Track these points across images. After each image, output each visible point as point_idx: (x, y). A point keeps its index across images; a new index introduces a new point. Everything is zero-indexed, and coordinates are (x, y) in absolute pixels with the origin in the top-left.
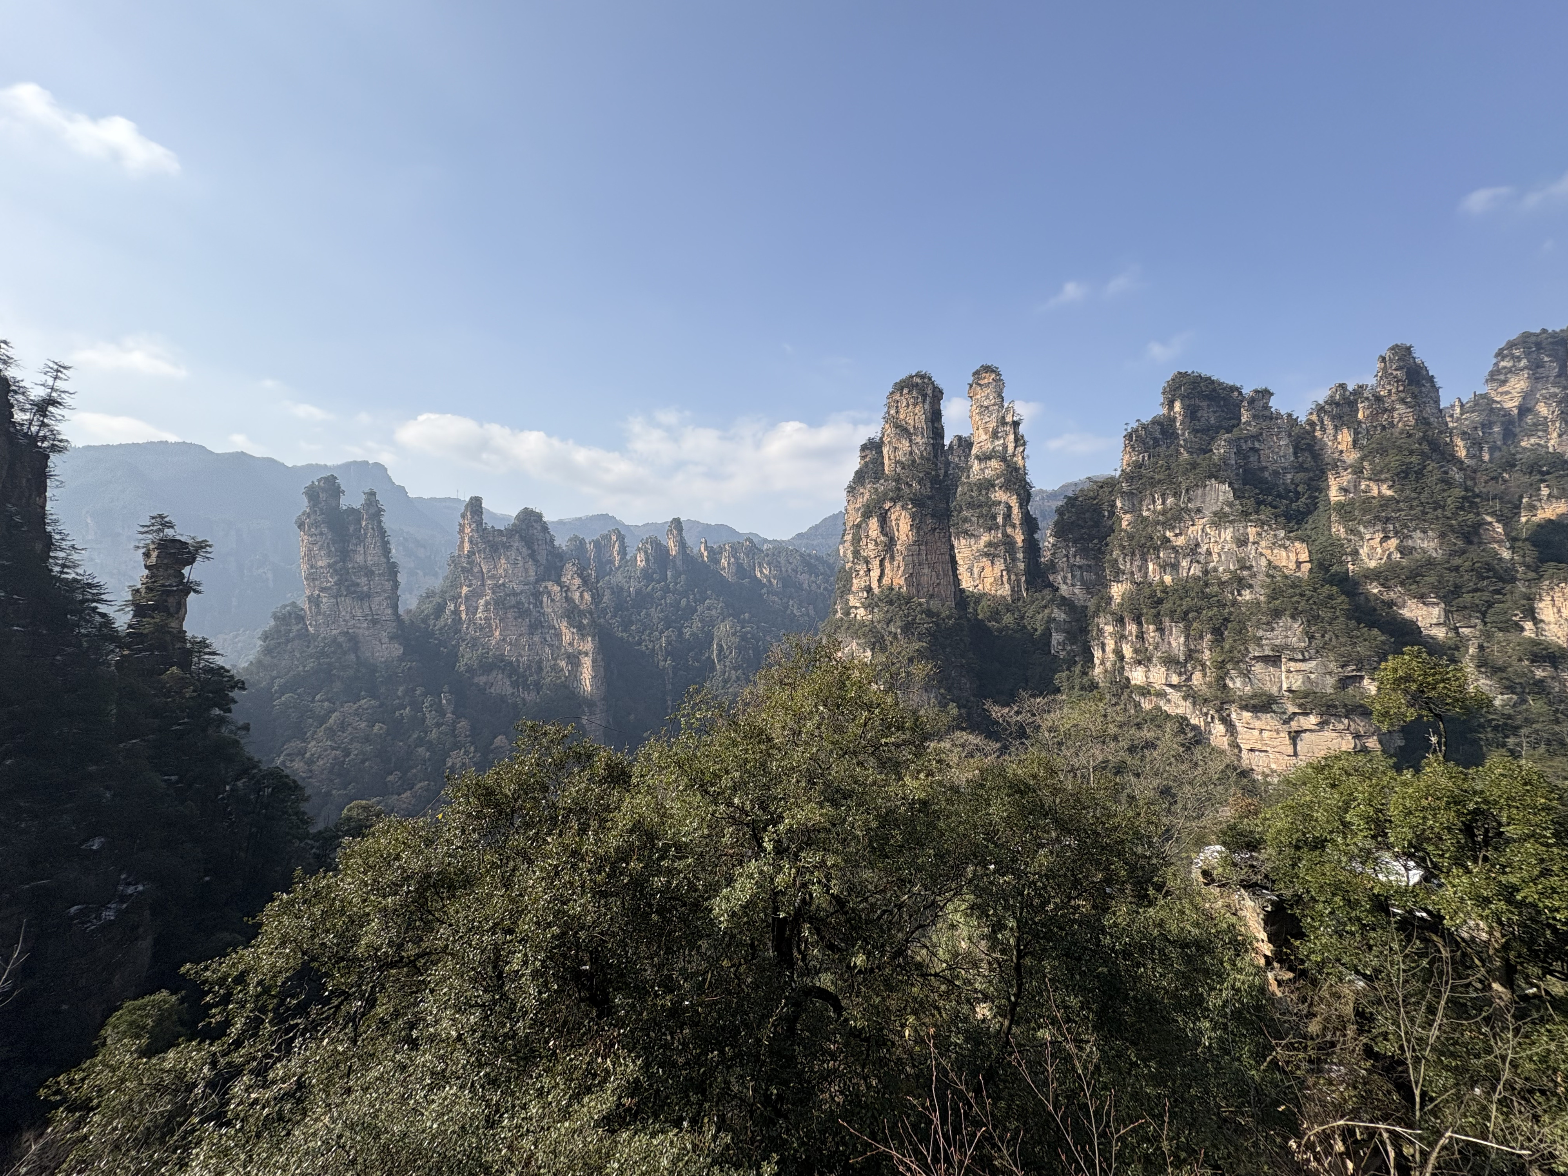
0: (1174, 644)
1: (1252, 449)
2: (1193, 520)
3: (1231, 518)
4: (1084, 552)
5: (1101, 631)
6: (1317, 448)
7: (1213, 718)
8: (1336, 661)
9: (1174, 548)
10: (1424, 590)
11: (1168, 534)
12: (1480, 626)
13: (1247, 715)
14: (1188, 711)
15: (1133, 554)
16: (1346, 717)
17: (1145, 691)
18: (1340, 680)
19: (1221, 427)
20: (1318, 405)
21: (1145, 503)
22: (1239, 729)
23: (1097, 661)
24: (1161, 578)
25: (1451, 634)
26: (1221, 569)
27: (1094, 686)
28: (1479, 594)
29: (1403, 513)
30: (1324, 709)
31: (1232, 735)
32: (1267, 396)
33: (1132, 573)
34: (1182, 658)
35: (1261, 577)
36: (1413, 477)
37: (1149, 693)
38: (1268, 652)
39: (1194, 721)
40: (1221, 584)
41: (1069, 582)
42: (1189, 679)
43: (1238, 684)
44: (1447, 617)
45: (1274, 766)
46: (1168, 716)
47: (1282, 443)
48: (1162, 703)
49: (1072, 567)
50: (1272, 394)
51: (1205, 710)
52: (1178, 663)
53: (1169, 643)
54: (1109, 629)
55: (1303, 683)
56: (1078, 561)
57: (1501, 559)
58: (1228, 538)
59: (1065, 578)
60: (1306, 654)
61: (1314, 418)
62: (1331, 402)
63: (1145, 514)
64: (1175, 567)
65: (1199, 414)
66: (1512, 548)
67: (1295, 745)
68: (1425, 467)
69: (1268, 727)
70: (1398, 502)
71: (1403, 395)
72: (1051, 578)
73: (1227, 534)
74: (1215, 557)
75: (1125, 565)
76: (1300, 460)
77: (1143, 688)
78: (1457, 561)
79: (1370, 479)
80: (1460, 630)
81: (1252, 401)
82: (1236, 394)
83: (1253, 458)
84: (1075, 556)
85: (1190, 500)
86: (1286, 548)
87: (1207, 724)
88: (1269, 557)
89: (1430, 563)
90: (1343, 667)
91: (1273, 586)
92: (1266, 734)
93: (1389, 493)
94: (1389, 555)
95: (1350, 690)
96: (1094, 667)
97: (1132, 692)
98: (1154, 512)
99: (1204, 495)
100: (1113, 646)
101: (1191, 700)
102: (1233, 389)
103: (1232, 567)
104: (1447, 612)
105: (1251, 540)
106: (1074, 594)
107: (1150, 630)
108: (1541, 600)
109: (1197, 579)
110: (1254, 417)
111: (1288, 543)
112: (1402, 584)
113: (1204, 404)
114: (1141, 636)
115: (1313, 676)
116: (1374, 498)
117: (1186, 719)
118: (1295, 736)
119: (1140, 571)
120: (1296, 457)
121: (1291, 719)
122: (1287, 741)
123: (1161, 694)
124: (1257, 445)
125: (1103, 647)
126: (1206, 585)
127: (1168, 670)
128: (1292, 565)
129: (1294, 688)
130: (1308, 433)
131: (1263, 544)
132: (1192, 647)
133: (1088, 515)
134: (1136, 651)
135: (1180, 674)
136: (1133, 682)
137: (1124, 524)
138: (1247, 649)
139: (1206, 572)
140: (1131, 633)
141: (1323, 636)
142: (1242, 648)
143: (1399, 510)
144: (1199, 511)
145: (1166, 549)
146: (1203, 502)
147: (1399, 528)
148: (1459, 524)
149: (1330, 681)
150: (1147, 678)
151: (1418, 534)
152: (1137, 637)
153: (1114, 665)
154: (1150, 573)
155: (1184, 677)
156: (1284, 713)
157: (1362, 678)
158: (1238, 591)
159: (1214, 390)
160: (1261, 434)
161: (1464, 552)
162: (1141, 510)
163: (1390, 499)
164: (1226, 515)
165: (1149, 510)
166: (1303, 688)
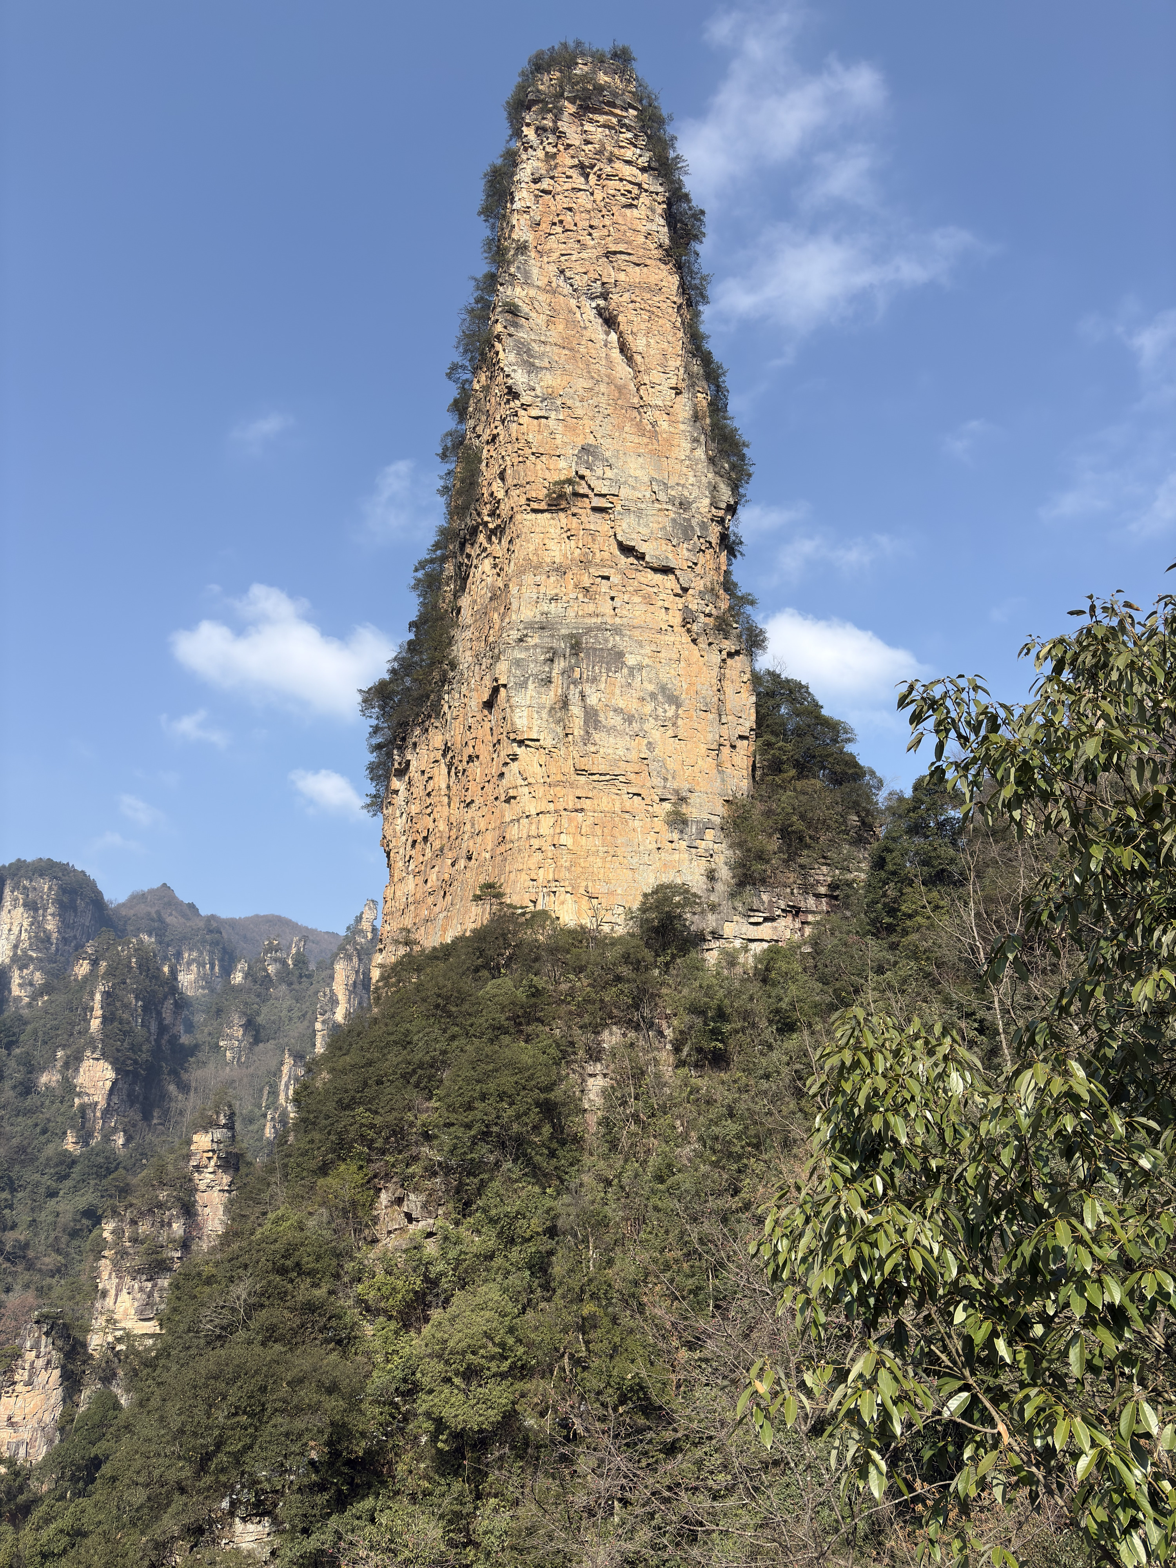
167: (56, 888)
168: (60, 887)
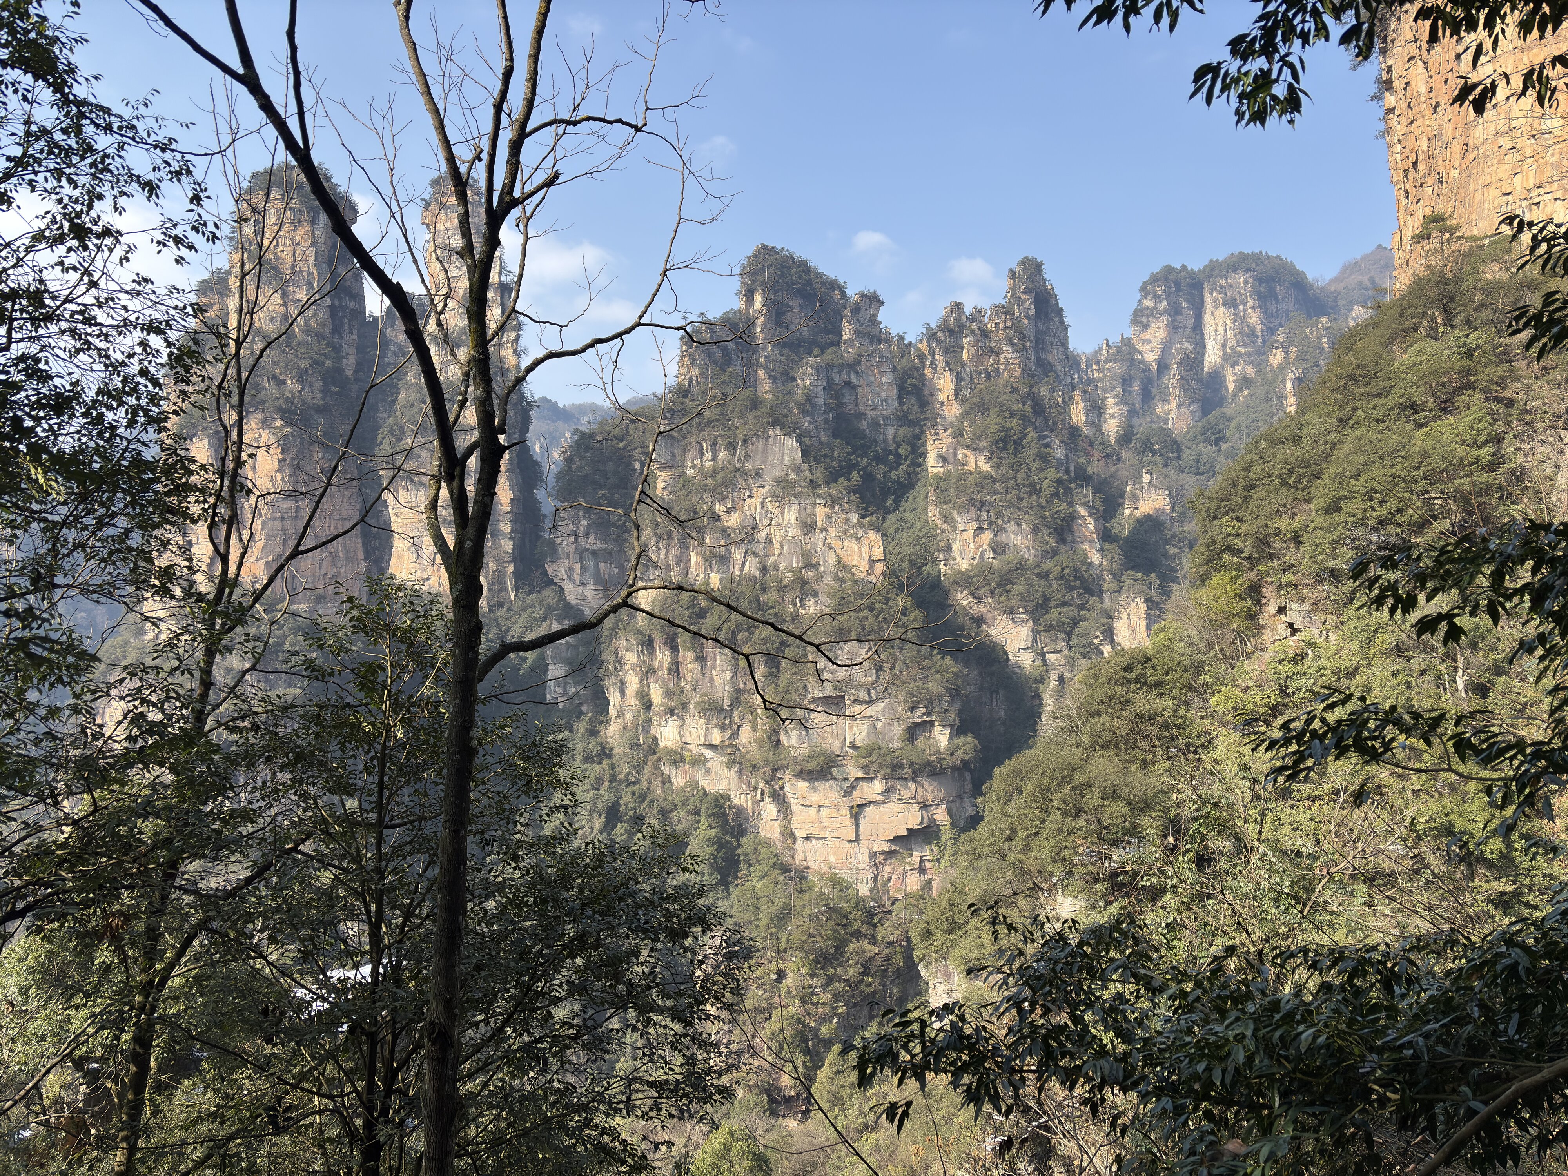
0: (718, 681)
1: (848, 384)
2: (750, 490)
3: (799, 489)
4: (601, 526)
5: (619, 660)
6: (926, 392)
7: (762, 794)
8: (906, 701)
9: (724, 530)
10: (1014, 603)
11: (719, 508)
12: (1066, 652)
13: (802, 785)
14: (733, 785)
15: (670, 536)
16: (914, 780)
17: (678, 758)
18: (909, 728)
19: (814, 343)
20: (929, 329)
21: (689, 455)
22: (794, 807)
23: (613, 712)
24: (707, 576)
25: (1038, 662)
26: (782, 567)
27: (605, 753)
28: (1066, 609)
29: (998, 497)
30: (889, 771)
31: (785, 818)
32: (875, 306)
33: (668, 568)
34: (727, 703)
35: (828, 580)
36: (1011, 447)
37: (682, 760)
38: (829, 691)
39: (739, 800)
40: (782, 588)
41: (577, 578)
42: (735, 735)
43: (794, 741)
44: (1034, 639)
45: (832, 859)
46: (705, 794)
47: (885, 379)
48: (699, 775)
49: (582, 553)
50: (881, 303)
51: (753, 781)
52: (721, 710)
53: (712, 678)
54: (631, 658)
55: (868, 734)
56: (593, 543)
57: (1090, 565)
58: (793, 521)
59: (571, 570)
60: (873, 692)
61: (924, 347)
62: (945, 327)
63: (689, 472)
64: (724, 560)
65: (789, 317)
66: (1101, 550)
67: (857, 825)
68: (1025, 435)
69: (827, 803)
70: (994, 481)
71: (1010, 333)
72: (550, 569)
73: (792, 514)
74: (776, 546)
75: (659, 555)
76: (906, 407)
77: (675, 752)
78: (1048, 565)
79: (968, 447)
80: (1048, 656)
81: (856, 309)
82: (837, 294)
83: (848, 399)
84: (587, 535)
85: (747, 456)
86: (858, 539)
87: (756, 803)
88: (839, 551)
89: (1021, 566)
90: (912, 709)
91: (839, 595)
92: (825, 812)
93: (986, 468)
94: (982, 554)
95: (920, 742)
96: (608, 722)
97: (659, 760)
98: (701, 471)
99: (765, 451)
100: (636, 686)
101: (735, 768)
102: (835, 286)
103: (795, 565)
104: (1035, 632)
105: (819, 525)
106: (584, 599)
107: (688, 656)
108: (1119, 618)
109: (752, 580)
110: (859, 334)
111: (861, 531)
112: (992, 593)
113: (794, 303)
114: (675, 669)
115: (879, 724)
116: (970, 473)
117: (729, 798)
118: (857, 811)
119: (678, 564)
120: (901, 404)
121: (853, 787)
122: (848, 820)
123: (699, 761)
124: (854, 379)
125: (622, 687)
126: (764, 589)
127: (707, 723)
128: (864, 566)
129: (858, 743)
130: (916, 369)
131: (833, 531)
132: (741, 686)
133: (610, 466)
134: (668, 694)
135: (723, 728)
136: (662, 744)
137: (660, 485)
138: (805, 687)
139: (764, 570)
140: (661, 663)
141: (893, 667)
142: (800, 685)
143: (995, 493)
144: (758, 474)
145: (713, 531)
146: (764, 462)
147: (993, 518)
148: (1052, 516)
149: (898, 730)
150: (681, 735)
151: (1011, 527)
152: (670, 670)
153: (636, 717)
154: (692, 569)
155: (728, 733)
156: (845, 779)
157: (932, 723)
158: (801, 600)
159: (809, 283)
160: (860, 362)
161: (1055, 553)
162: (683, 466)
163: (987, 477)
164: (791, 484)
165: (694, 466)
166: (867, 742)
167: (1251, 280)
168: (1256, 278)
